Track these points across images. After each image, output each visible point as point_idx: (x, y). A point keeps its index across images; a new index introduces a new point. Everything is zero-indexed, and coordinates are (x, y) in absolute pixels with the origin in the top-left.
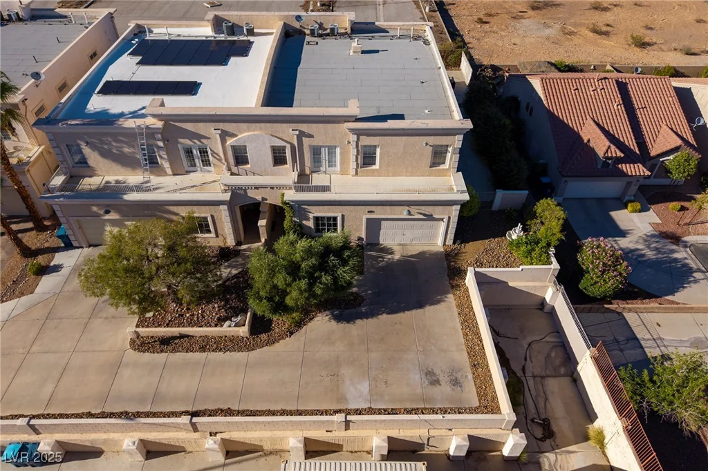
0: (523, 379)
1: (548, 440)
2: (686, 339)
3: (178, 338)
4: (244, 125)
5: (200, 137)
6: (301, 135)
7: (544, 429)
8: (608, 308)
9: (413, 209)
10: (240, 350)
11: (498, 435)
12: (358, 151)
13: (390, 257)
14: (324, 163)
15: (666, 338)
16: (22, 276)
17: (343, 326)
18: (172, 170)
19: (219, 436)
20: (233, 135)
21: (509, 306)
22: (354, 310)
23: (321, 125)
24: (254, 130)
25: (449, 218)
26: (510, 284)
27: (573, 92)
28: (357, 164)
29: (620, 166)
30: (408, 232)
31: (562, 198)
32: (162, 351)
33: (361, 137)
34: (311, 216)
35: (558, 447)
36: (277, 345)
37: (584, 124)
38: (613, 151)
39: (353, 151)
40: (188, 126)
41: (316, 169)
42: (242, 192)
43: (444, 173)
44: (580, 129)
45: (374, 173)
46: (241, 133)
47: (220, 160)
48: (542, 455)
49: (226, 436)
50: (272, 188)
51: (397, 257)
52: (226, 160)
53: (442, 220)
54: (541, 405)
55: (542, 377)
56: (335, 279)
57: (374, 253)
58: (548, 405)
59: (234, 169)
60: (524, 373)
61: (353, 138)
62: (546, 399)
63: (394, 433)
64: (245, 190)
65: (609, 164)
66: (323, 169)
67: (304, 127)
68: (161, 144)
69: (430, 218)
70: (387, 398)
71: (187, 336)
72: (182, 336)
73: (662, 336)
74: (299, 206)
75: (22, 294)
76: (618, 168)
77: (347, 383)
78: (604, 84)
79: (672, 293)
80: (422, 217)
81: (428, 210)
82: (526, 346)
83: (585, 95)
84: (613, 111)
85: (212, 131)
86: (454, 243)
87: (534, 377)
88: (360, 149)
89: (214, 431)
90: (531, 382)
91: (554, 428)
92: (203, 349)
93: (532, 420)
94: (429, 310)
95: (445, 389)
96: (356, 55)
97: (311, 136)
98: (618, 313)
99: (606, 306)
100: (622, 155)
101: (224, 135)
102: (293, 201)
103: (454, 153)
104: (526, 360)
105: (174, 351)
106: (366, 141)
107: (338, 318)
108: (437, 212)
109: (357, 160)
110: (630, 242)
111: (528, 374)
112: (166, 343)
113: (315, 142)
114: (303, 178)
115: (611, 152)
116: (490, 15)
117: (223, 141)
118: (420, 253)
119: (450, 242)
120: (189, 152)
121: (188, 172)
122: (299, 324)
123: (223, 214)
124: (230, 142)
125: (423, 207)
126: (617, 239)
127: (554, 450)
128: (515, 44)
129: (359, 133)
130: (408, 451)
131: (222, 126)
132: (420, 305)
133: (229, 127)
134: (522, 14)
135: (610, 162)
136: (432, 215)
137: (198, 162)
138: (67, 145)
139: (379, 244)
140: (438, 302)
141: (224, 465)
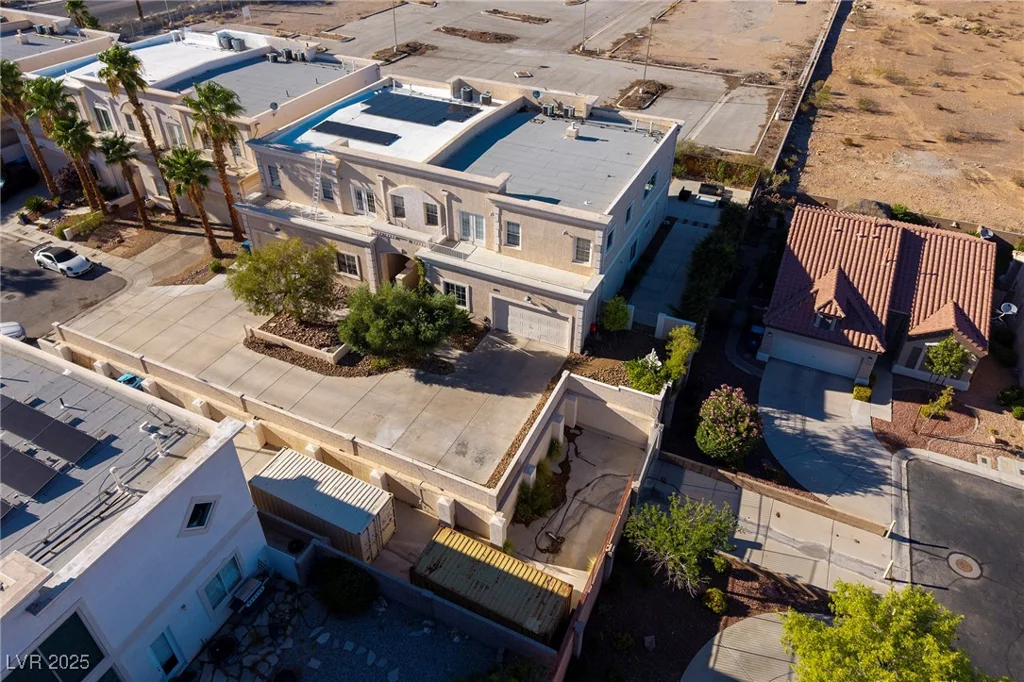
0: (569, 500)
1: (547, 554)
2: (801, 540)
3: (281, 347)
4: (403, 177)
5: (368, 181)
6: (450, 197)
7: (552, 545)
8: (722, 475)
9: (536, 299)
10: (321, 371)
11: (483, 512)
12: (500, 226)
13: (509, 346)
14: (473, 231)
15: (774, 529)
16: (206, 270)
17: (420, 384)
18: (343, 208)
19: (260, 421)
20: (394, 185)
21: (611, 435)
22: (438, 376)
23: (468, 191)
24: (412, 183)
25: (574, 319)
26: (607, 405)
27: (833, 233)
28: (500, 240)
29: (846, 331)
30: (535, 326)
31: (768, 356)
32: (263, 352)
33: (504, 212)
34: (442, 280)
35: (553, 563)
36: (352, 379)
37: (827, 272)
38: (833, 307)
39: (496, 225)
40: (359, 168)
41: (465, 237)
42: (386, 240)
43: (584, 271)
44: (817, 277)
45: (515, 254)
46: (401, 184)
47: (382, 208)
48: (531, 561)
49: (264, 423)
50: (411, 242)
51: (515, 348)
52: (387, 209)
53: (566, 319)
54: (568, 525)
55: (591, 506)
56: (417, 332)
57: (496, 338)
58: (575, 529)
59: (392, 219)
60: (575, 495)
61: (496, 210)
62: (578, 524)
63: (392, 473)
64: (389, 238)
65: (830, 325)
66: (471, 238)
67: (453, 190)
68: (336, 181)
69: (553, 313)
70: (409, 447)
71: (288, 348)
72: (284, 347)
73: (771, 526)
74: (431, 265)
75: (197, 283)
76: (843, 333)
77: (387, 425)
78: (883, 232)
79: (829, 493)
80: (546, 310)
81: (553, 303)
82: (600, 475)
83: (848, 239)
84: (876, 266)
85: (376, 176)
86: (582, 353)
87: (583, 502)
88: (502, 223)
89: (259, 416)
90: (575, 504)
91: (564, 548)
92: (293, 361)
93: (547, 533)
94: (509, 400)
95: (467, 462)
96: (570, 139)
97: (459, 201)
98: (737, 487)
99: (719, 470)
100: (843, 316)
101: (387, 183)
102: (424, 259)
103: (595, 251)
104: (588, 485)
105: (272, 355)
106: (508, 217)
107: (418, 377)
108: (562, 308)
109: (500, 236)
110: (825, 427)
111: (580, 497)
112: (269, 348)
113: (464, 207)
114: (450, 241)
115: (831, 309)
116: (870, 137)
117: (386, 189)
118: (542, 352)
119: (577, 350)
120: (359, 195)
121: (357, 214)
122: (381, 370)
123: (367, 256)
124: (391, 190)
125: (546, 299)
126: (808, 418)
127: (547, 562)
128: (876, 178)
129: (502, 207)
130: (409, 504)
131: (385, 173)
132: (503, 393)
133: (391, 176)
134: (925, 144)
135: (830, 321)
136: (556, 311)
137: (365, 206)
138: (269, 167)
139: (507, 332)
140: (523, 396)
141: (258, 452)
